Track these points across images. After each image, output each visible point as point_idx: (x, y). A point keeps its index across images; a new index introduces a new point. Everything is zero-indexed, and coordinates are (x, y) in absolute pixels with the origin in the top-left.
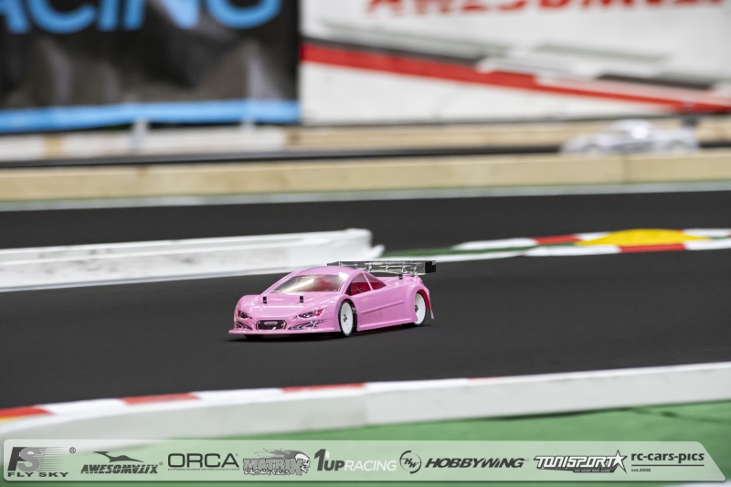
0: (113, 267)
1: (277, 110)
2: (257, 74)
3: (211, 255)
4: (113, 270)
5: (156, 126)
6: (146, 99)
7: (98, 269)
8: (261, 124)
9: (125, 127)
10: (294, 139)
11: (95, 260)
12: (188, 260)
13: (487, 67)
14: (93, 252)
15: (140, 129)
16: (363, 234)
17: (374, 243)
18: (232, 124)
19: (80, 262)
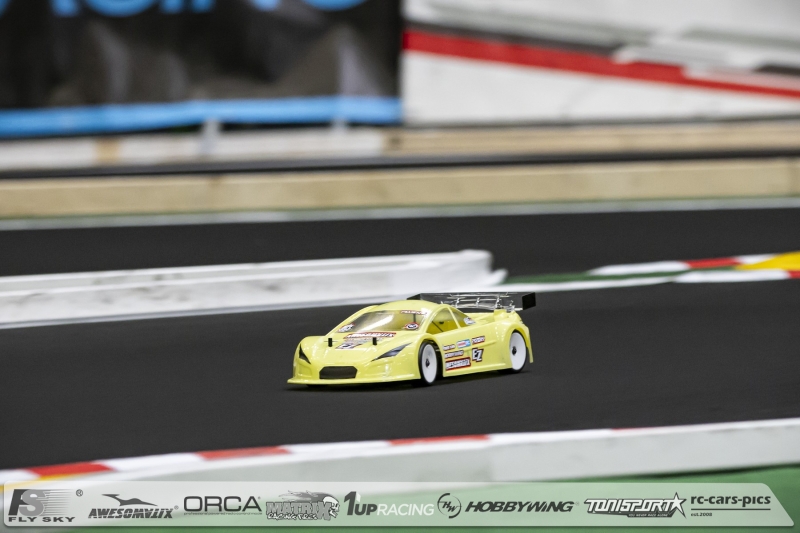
0: (184, 295)
1: (374, 107)
2: (351, 66)
3: (299, 281)
4: (183, 299)
5: (230, 127)
6: (218, 95)
7: (164, 297)
8: (355, 125)
9: (193, 128)
10: (395, 142)
11: (162, 287)
12: (273, 288)
13: (626, 56)
14: (159, 278)
15: (211, 130)
16: (480, 256)
17: (495, 266)
18: (321, 125)
19: (144, 290)
